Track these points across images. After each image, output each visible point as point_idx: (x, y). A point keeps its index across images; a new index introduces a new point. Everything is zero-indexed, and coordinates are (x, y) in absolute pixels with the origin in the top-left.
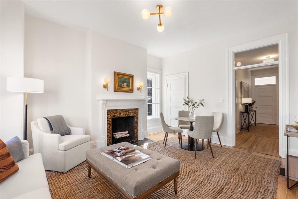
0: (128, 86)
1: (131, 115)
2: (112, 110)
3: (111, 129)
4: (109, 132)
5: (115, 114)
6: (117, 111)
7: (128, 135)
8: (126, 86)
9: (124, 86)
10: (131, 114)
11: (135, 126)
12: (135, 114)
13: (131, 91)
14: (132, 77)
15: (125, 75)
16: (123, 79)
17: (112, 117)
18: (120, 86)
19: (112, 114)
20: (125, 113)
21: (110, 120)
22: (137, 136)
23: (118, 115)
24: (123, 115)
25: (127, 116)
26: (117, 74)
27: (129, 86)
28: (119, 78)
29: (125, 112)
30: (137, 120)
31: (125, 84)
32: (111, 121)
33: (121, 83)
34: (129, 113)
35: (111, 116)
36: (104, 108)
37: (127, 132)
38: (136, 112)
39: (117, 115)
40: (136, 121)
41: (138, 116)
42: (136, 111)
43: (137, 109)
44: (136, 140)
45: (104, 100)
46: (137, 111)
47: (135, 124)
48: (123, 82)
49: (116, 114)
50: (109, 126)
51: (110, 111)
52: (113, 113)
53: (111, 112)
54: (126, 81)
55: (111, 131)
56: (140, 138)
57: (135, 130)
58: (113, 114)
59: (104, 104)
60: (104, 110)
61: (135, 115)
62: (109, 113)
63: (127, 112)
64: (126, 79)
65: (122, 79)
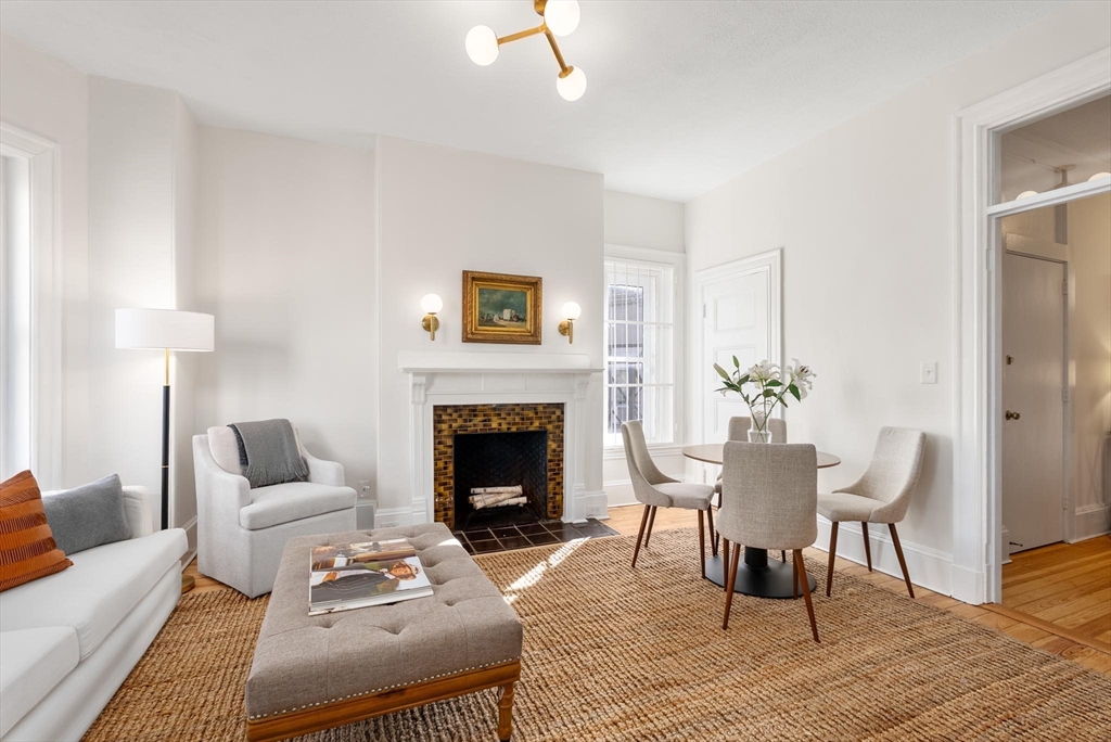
0: (519, 319)
1: (531, 429)
2: (457, 408)
3: (451, 474)
4: (445, 484)
5: (465, 421)
6: (473, 410)
7: (524, 500)
8: (511, 320)
9: (502, 323)
10: (532, 423)
11: (551, 470)
12: (550, 422)
13: (534, 338)
14: (534, 284)
15: (506, 281)
16: (497, 297)
17: (456, 431)
18: (486, 321)
19: (456, 420)
20: (509, 419)
21: (450, 442)
22: (558, 509)
23: (480, 426)
24: (500, 424)
25: (514, 429)
26: (473, 279)
27: (524, 320)
28: (481, 292)
29: (509, 415)
30: (559, 446)
31: (507, 314)
32: (450, 446)
33: (491, 312)
34: (523, 419)
35: (451, 426)
36: (423, 399)
37: (519, 489)
38: (554, 417)
39: (476, 425)
40: (554, 451)
41: (562, 432)
42: (554, 413)
43: (560, 406)
44: (552, 521)
45: (417, 373)
46: (558, 413)
47: (550, 461)
48: (500, 307)
49: (470, 421)
50: (446, 463)
51: (449, 411)
52: (460, 416)
53: (451, 415)
54: (512, 300)
55: (452, 482)
56: (572, 514)
57: (551, 485)
58: (460, 422)
59: (420, 385)
60: (421, 406)
61: (550, 427)
62: (444, 417)
63: (518, 414)
64: (510, 295)
65: (494, 297)
